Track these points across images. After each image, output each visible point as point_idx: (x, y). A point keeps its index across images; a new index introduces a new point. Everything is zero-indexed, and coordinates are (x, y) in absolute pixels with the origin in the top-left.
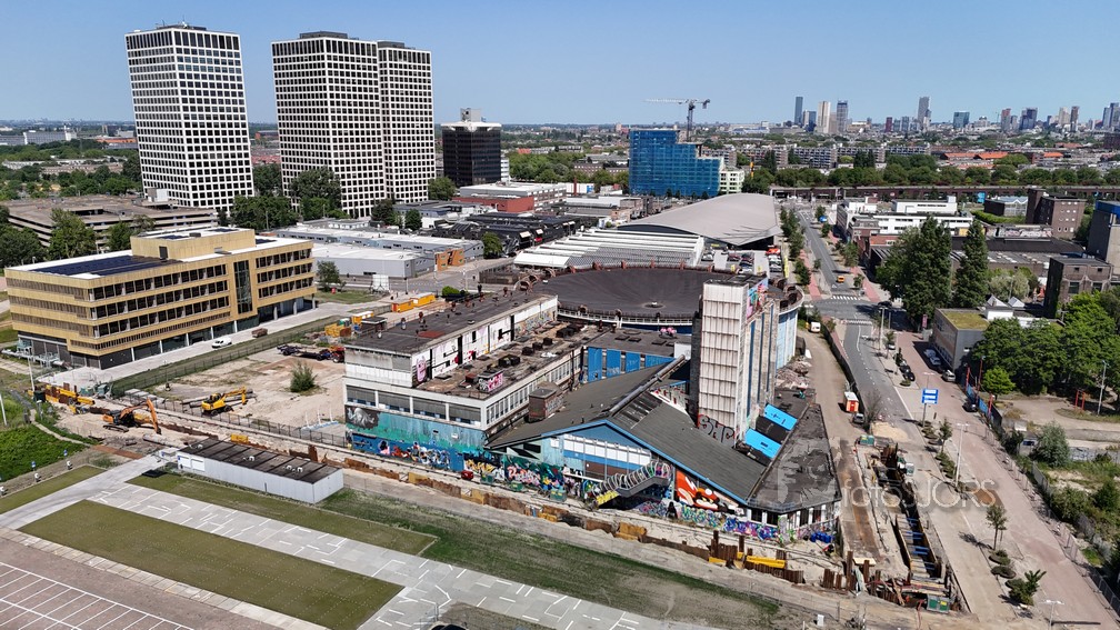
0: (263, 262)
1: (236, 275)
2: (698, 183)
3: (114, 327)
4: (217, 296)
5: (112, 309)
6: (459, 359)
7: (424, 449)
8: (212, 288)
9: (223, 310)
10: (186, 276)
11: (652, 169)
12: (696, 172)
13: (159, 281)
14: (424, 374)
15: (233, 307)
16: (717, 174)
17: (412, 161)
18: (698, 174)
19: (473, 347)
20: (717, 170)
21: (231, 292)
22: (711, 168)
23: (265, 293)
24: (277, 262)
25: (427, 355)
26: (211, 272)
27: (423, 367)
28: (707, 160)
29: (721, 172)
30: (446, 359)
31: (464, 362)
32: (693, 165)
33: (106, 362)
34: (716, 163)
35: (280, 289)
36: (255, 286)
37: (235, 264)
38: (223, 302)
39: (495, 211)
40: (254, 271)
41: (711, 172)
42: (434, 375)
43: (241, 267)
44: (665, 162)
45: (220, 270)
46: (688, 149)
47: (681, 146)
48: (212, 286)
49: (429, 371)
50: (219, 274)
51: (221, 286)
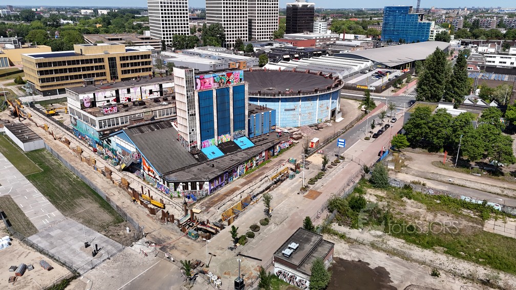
0: (123, 58)
1: (109, 63)
2: (418, 36)
3: (48, 80)
4: (99, 71)
5: (47, 72)
6: (117, 100)
7: (87, 138)
8: (97, 68)
9: (103, 78)
10: (83, 62)
11: (394, 28)
12: (417, 30)
13: (69, 63)
14: (90, 104)
15: (108, 77)
16: (429, 31)
17: (266, 21)
18: (419, 31)
19: (128, 96)
20: (429, 29)
21: (107, 70)
22: (426, 27)
23: (124, 72)
24: (131, 59)
25: (91, 96)
26: (96, 60)
27: (88, 101)
28: (424, 23)
29: (431, 29)
30: (107, 99)
31: (121, 102)
32: (416, 26)
33: (45, 94)
34: (429, 25)
35: (133, 71)
36: (119, 69)
37: (109, 58)
38: (103, 74)
39: (292, 46)
40: (118, 62)
41: (425, 30)
42: (98, 105)
43: (112, 60)
44: (401, 24)
45: (101, 60)
46: (415, 17)
47: (411, 15)
48: (96, 67)
49: (93, 104)
50: (100, 62)
51: (102, 67)
